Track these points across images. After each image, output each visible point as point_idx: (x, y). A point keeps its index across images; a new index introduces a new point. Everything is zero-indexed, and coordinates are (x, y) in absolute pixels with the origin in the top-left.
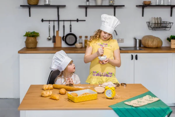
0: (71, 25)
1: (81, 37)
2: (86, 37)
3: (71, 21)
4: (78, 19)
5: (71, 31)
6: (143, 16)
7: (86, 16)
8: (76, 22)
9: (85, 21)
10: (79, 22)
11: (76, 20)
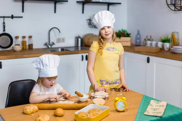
0: (4, 23)
1: (17, 37)
2: (24, 37)
3: (4, 17)
4: (12, 16)
5: (4, 30)
6: (83, 12)
7: (23, 12)
8: (11, 19)
9: (22, 17)
10: (14, 19)
11: (11, 16)
